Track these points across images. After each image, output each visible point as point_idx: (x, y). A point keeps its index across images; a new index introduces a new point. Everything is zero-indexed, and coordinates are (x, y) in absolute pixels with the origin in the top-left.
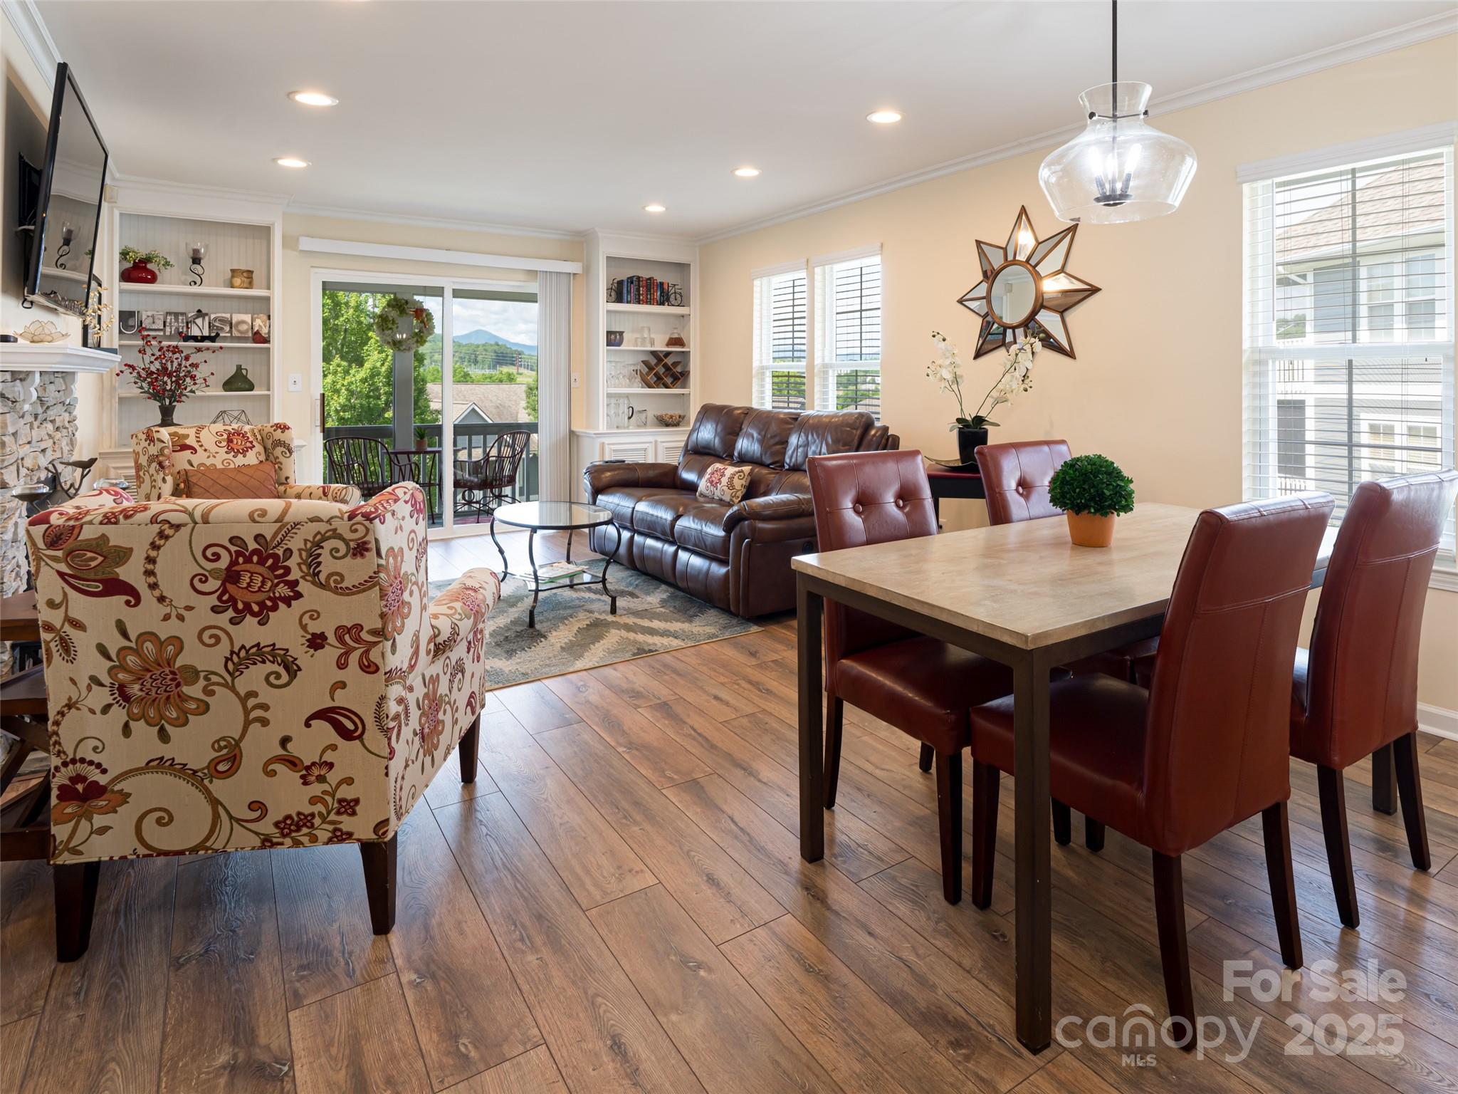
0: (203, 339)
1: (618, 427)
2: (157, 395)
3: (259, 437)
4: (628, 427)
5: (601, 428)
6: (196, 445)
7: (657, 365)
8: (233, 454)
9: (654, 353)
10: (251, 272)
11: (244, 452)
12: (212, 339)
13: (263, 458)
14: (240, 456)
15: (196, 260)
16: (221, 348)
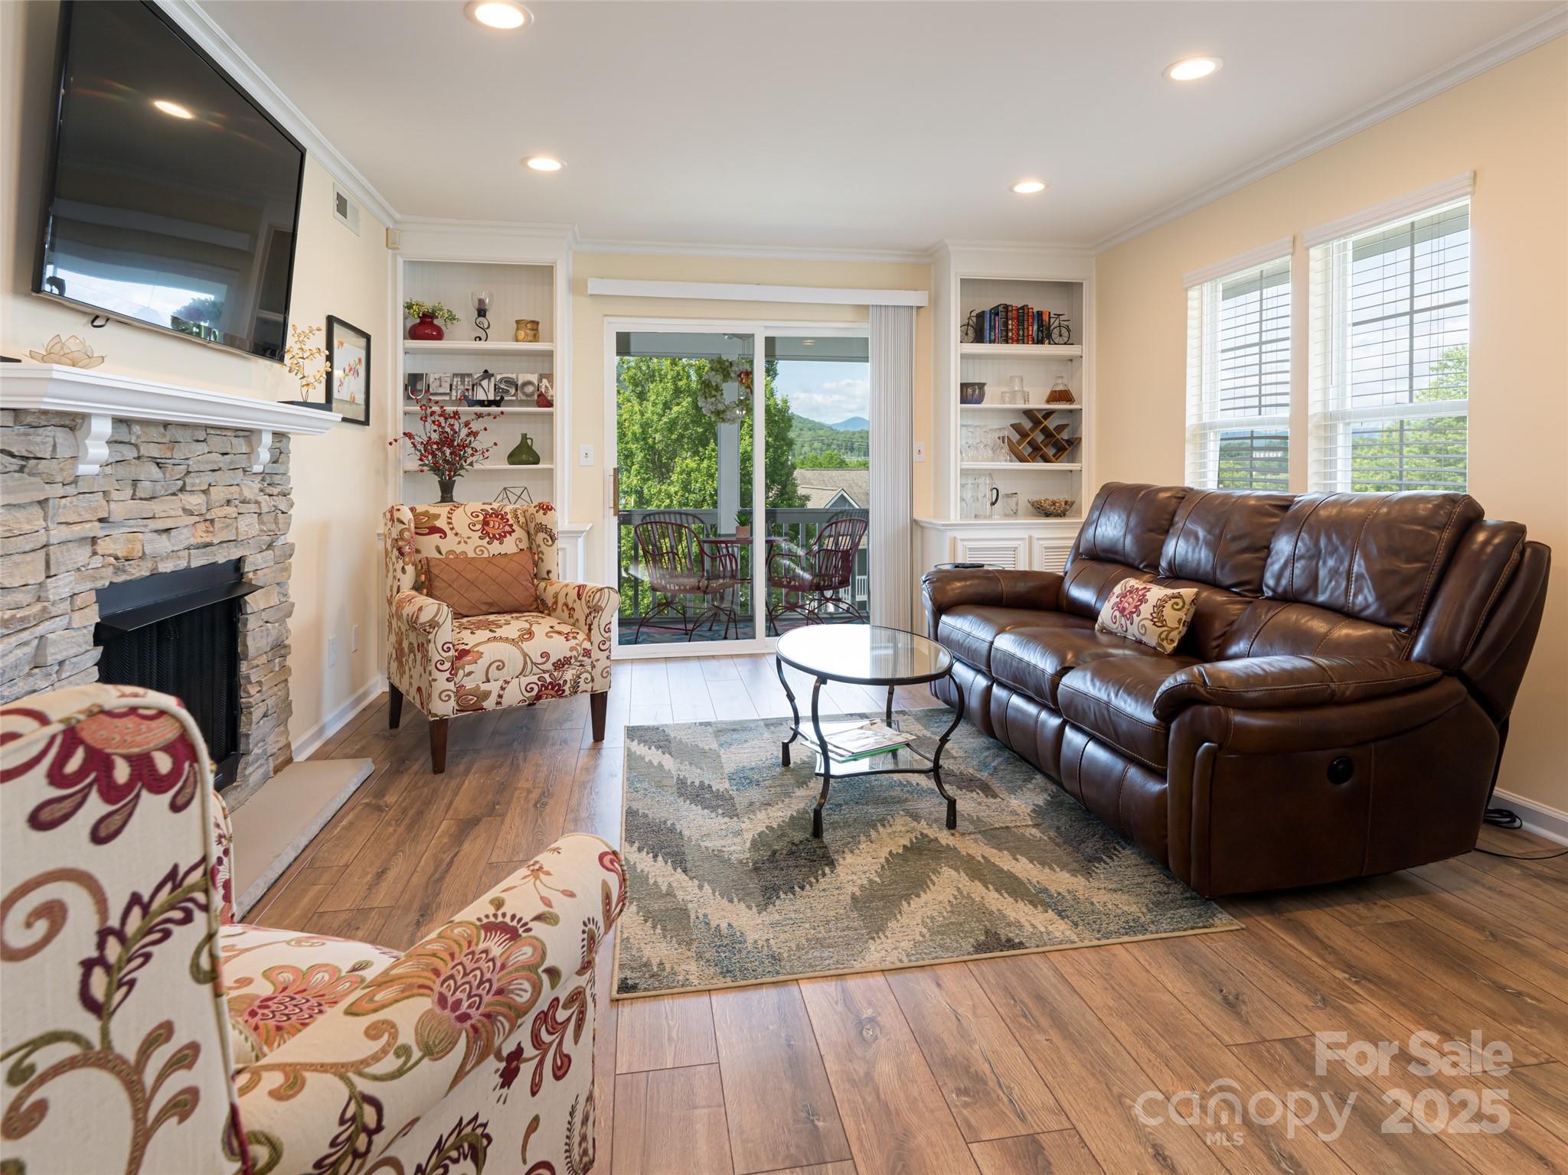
0: (490, 403)
1: (976, 516)
2: (436, 469)
3: (522, 520)
4: (990, 517)
5: (952, 516)
6: (446, 528)
7: (1032, 430)
8: (487, 539)
9: (1028, 413)
10: (537, 323)
11: (501, 538)
12: (496, 403)
13: (524, 545)
14: (496, 542)
15: (482, 312)
16: (502, 413)
